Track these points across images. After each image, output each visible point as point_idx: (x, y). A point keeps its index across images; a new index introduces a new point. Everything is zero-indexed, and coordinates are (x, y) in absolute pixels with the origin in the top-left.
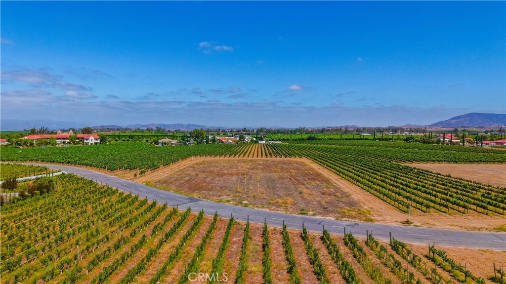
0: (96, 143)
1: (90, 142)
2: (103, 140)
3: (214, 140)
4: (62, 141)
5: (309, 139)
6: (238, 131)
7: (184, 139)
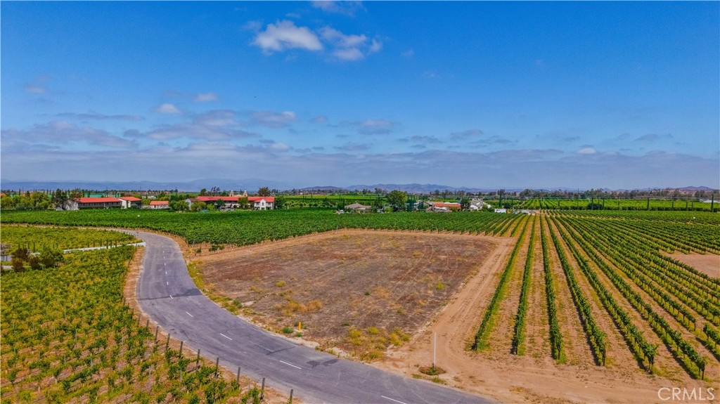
0: (268, 208)
1: (261, 206)
2: (278, 204)
3: (421, 207)
4: (233, 205)
5: (589, 207)
6: (491, 194)
7: (377, 204)
